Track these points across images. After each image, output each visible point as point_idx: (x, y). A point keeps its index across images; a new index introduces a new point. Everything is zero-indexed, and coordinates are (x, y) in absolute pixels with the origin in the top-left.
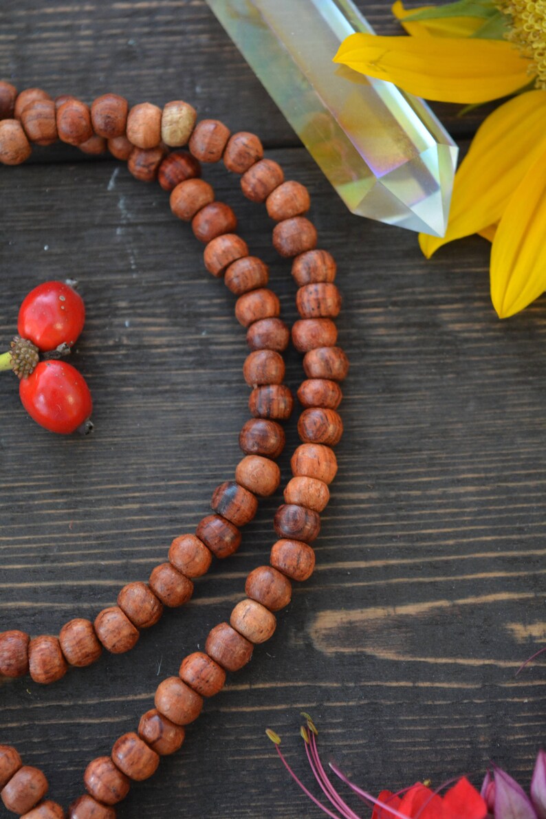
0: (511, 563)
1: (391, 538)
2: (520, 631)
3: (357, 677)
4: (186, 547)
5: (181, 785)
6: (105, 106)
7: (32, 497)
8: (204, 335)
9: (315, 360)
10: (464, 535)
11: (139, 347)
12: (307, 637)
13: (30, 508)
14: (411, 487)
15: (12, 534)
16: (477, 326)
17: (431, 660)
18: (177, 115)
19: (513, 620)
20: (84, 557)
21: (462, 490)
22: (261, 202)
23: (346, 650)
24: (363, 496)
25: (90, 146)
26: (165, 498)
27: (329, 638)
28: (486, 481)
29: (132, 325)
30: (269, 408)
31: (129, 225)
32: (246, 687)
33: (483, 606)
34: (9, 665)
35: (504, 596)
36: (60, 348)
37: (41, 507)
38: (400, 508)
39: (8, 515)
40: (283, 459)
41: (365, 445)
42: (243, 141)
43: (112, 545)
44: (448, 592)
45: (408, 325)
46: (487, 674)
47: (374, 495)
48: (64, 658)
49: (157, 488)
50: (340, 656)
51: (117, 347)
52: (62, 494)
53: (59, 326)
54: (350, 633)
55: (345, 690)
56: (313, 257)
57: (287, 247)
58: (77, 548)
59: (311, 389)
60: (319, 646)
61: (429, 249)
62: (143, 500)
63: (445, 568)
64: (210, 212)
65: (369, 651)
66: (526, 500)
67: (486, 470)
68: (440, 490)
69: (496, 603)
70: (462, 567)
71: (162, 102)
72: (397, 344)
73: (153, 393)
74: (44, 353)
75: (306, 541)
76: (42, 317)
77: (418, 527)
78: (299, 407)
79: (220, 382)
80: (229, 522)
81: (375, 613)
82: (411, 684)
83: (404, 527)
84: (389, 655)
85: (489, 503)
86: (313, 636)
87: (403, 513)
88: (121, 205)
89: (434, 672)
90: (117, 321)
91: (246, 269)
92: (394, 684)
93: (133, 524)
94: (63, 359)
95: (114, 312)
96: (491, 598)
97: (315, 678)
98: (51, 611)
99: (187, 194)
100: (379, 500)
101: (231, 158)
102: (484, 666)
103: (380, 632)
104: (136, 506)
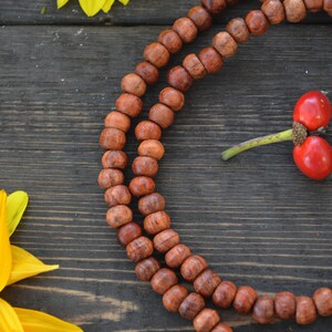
7: (295, 216)
13: (294, 222)
20: (326, 253)
36: (320, 130)
37: (300, 222)
39: (281, 225)
48: (316, 310)
52: (313, 215)
53: (319, 117)
58: (321, 247)
74: (310, 132)
76: (310, 111)
94: (321, 136)
98: (305, 283)
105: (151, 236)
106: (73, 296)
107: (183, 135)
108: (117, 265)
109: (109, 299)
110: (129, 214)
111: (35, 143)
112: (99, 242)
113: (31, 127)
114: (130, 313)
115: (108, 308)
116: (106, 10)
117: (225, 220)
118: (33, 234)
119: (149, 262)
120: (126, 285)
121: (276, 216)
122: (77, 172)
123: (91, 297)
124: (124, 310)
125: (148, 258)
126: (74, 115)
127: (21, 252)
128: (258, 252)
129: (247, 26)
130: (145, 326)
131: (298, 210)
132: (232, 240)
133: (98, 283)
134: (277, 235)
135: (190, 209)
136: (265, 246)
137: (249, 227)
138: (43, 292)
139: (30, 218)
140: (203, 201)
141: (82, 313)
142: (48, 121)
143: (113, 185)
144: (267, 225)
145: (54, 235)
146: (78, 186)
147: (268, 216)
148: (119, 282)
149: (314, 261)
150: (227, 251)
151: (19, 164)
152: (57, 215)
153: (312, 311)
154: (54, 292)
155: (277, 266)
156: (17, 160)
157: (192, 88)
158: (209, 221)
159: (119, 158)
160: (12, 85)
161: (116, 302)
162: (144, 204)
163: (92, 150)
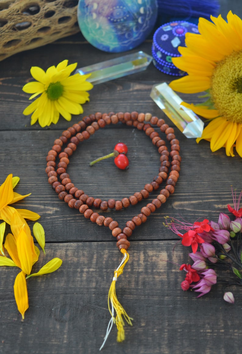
0: (215, 195)
1: (190, 190)
2: (216, 206)
3: (183, 213)
4: (148, 185)
5: (145, 230)
6: (134, 113)
7: (116, 181)
8: (151, 156)
9: (175, 157)
10: (205, 190)
11: (138, 158)
12: (172, 206)
13: (115, 183)
14: (194, 182)
15: (112, 187)
16: (208, 156)
17: (198, 210)
18: (148, 115)
19: (215, 204)
20: (126, 191)
21: (204, 182)
22: (164, 132)
23: (180, 208)
24: (184, 183)
25: (129, 123)
26: (143, 182)
27: (177, 206)
28: (210, 181)
29: (137, 154)
30: (165, 164)
31: (136, 138)
32: (159, 214)
33: (209, 202)
34: (111, 204)
35: (213, 200)
36: (123, 152)
37: (117, 183)
38: (192, 185)
39: (110, 184)
40: (168, 173)
41: (185, 175)
42: (161, 120)
43: (132, 190)
44: (202, 199)
45: (193, 156)
46: (210, 213)
47: (186, 183)
49: (141, 181)
50: (179, 209)
51: (134, 157)
52: (121, 181)
53: (123, 149)
54: (181, 205)
55: (180, 215)
56: (174, 140)
57: (169, 138)
58: (125, 190)
59: (174, 162)
60: (175, 208)
61: (198, 141)
62: (138, 182)
63: (201, 195)
64: (153, 133)
65: (185, 209)
66: (218, 185)
67: (210, 179)
68: (200, 182)
69: (211, 201)
70: (204, 195)
71: (145, 113)
72: (191, 159)
73: (141, 165)
75: (173, 185)
76: (120, 148)
77: (195, 188)
78: (171, 165)
79: (155, 164)
80: (157, 182)
81: (186, 202)
82: (193, 214)
83: (192, 188)
84: (189, 209)
85: (210, 185)
86: (173, 206)
87: (192, 186)
88: (135, 135)
89: (198, 212)
90: (134, 153)
91: (161, 141)
92: (190, 214)
93: (136, 186)
94: (124, 154)
95: (133, 152)
96: (210, 200)
97: (174, 213)
99: (149, 130)
100: (187, 184)
101: (158, 123)
102: (209, 212)
103: (188, 206)
104: (137, 183)
105: (64, 185)
106: (36, 207)
107: (76, 160)
108: (52, 197)
109: (49, 207)
110: (57, 179)
111: (23, 163)
112: (45, 191)
113: (21, 159)
114: (56, 211)
115: (48, 210)
116: (49, 125)
117: (91, 183)
118: (21, 189)
119: (64, 192)
120: (55, 203)
121: (108, 182)
122: (38, 171)
123: (42, 207)
124: (54, 210)
125: (63, 191)
126: (37, 155)
127: (16, 194)
128: (102, 192)
129: (98, 124)
130: (62, 215)
131: (117, 180)
132: (93, 189)
133: (45, 203)
134: (109, 187)
135: (78, 180)
136: (105, 190)
137: (99, 185)
138: (25, 206)
139: (20, 185)
140: (83, 178)
141: (39, 212)
142: (27, 157)
143: (51, 170)
144: (105, 184)
145: (29, 189)
146: (38, 175)
147: (106, 182)
148: (52, 202)
149: (122, 194)
150: (92, 192)
151: (16, 169)
152: (30, 184)
153: (121, 205)
154: (29, 206)
155: (109, 196)
156: (16, 168)
157: (79, 144)
158: (85, 183)
159: (53, 163)
160: (14, 147)
161: (51, 208)
162: (62, 176)
163: (43, 165)
